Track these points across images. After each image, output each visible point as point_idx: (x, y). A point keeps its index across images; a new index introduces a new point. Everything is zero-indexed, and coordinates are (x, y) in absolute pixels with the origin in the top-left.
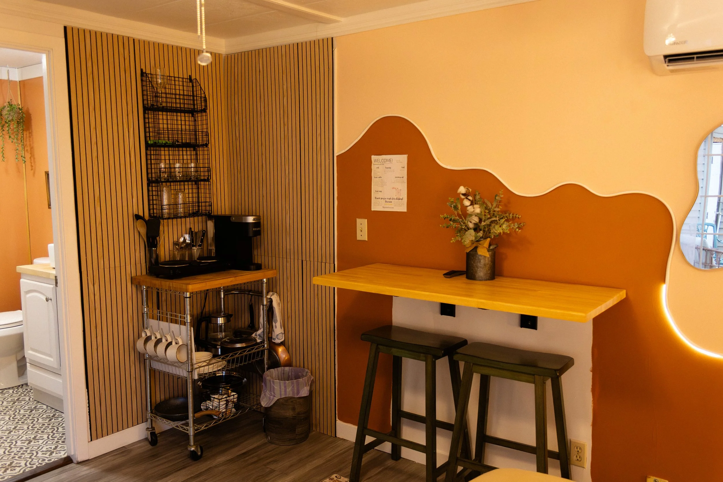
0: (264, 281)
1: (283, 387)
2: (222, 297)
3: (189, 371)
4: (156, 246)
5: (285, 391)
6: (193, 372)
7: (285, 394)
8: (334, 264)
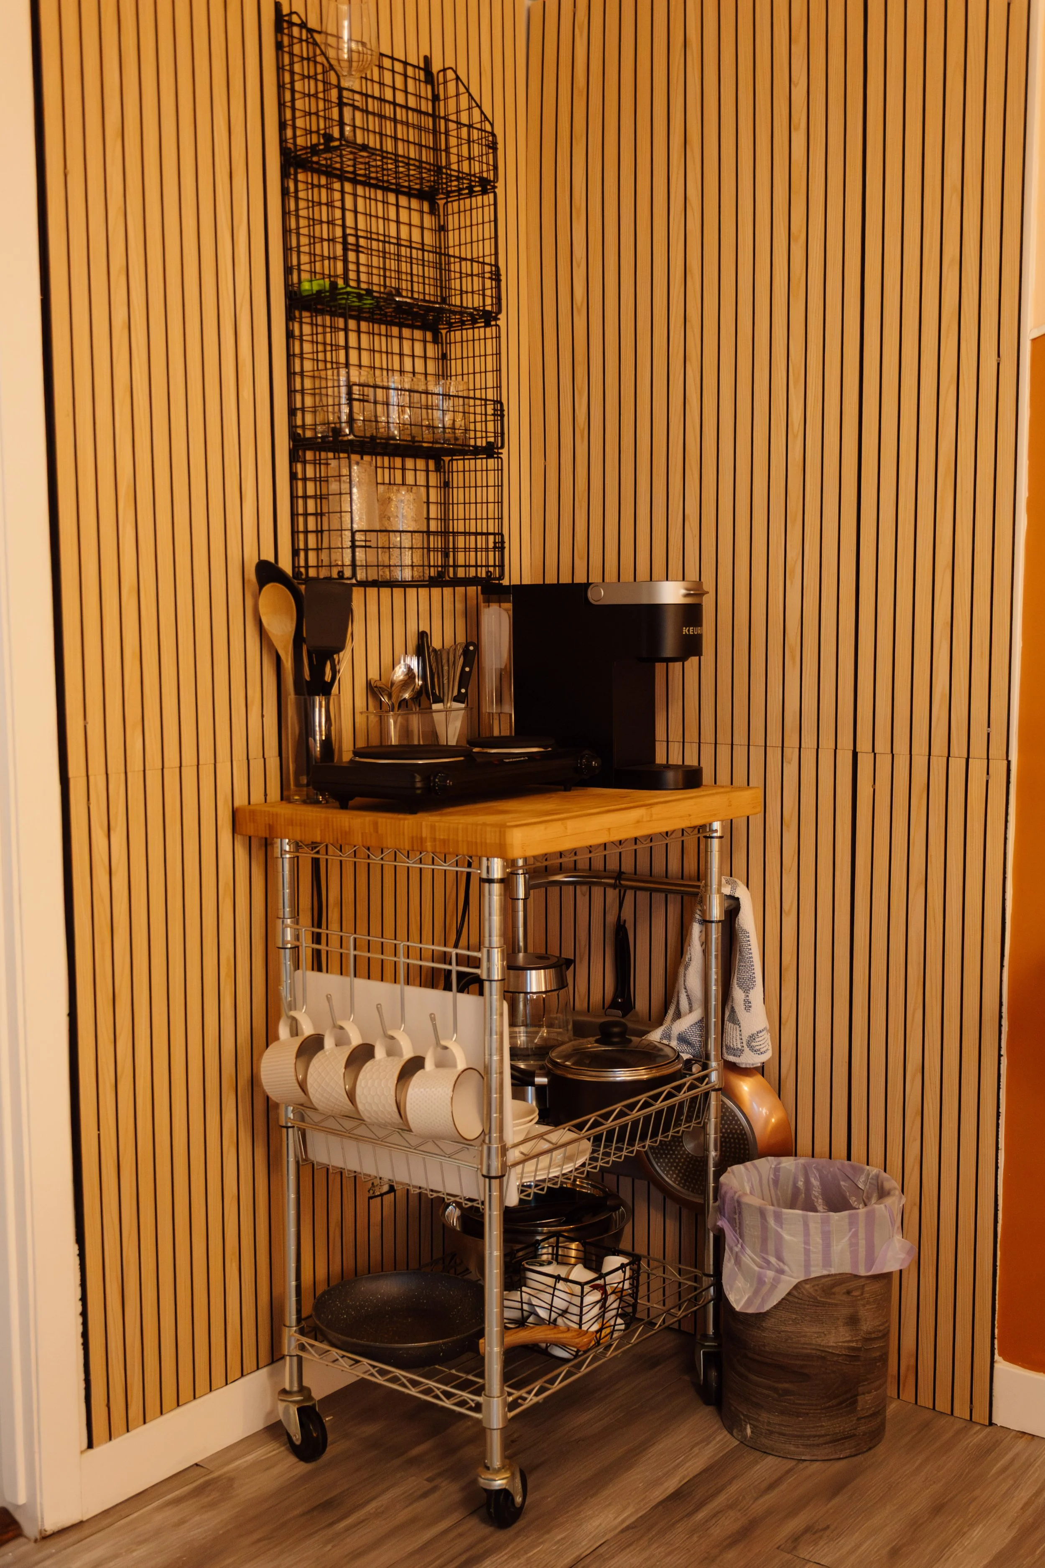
0: (716, 831)
1: (817, 1239)
2: (521, 894)
3: (493, 1174)
4: (325, 689)
5: (827, 1249)
6: (505, 1178)
7: (827, 1262)
8: (1009, 763)
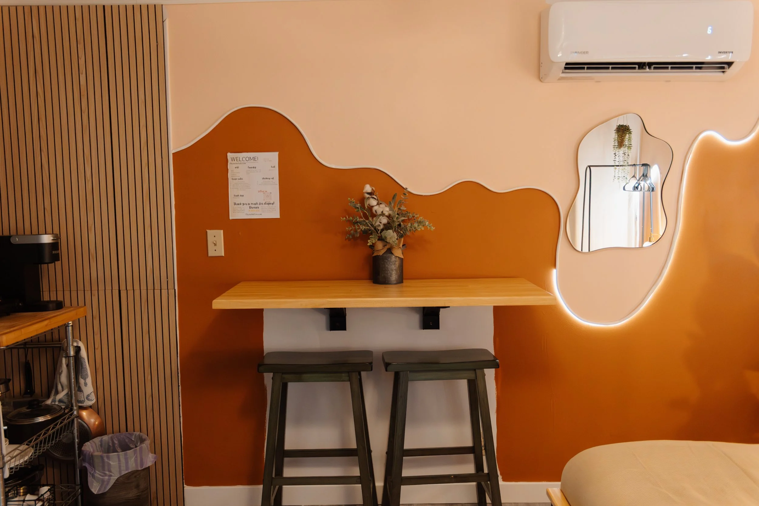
0: (70, 324)
1: (123, 462)
5: (127, 463)
6: (4, 468)
8: (175, 290)
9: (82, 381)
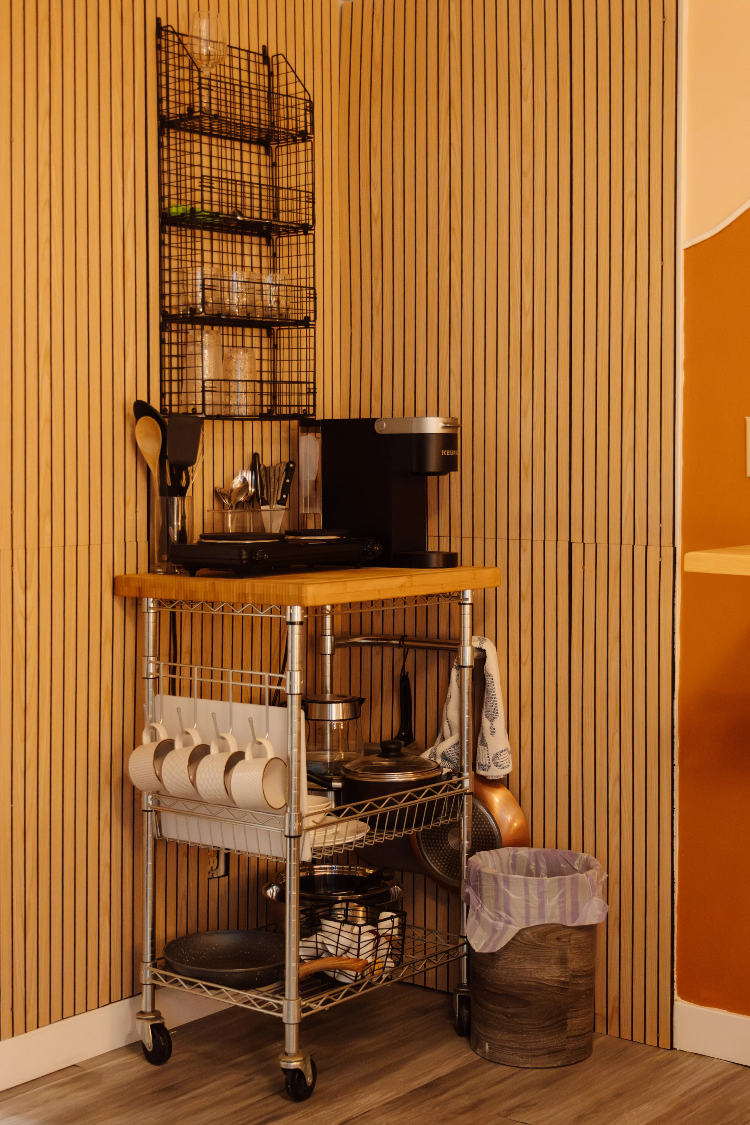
0: (467, 599)
1: (534, 897)
2: (329, 651)
3: (292, 834)
4: (182, 492)
5: (542, 905)
6: (301, 838)
7: (542, 915)
8: (675, 549)
9: (486, 723)
